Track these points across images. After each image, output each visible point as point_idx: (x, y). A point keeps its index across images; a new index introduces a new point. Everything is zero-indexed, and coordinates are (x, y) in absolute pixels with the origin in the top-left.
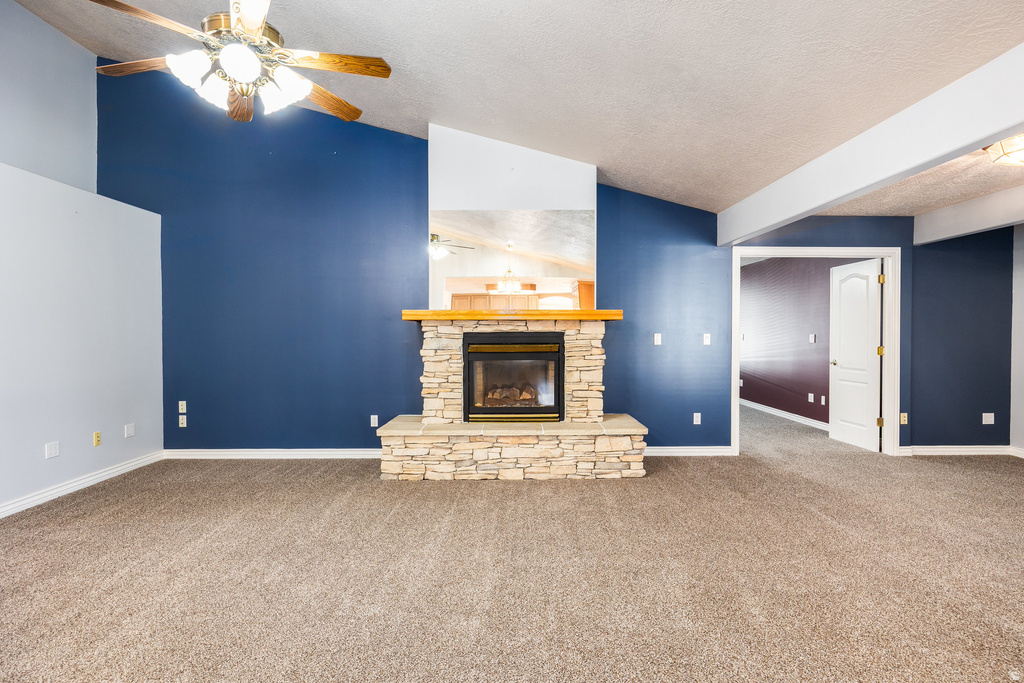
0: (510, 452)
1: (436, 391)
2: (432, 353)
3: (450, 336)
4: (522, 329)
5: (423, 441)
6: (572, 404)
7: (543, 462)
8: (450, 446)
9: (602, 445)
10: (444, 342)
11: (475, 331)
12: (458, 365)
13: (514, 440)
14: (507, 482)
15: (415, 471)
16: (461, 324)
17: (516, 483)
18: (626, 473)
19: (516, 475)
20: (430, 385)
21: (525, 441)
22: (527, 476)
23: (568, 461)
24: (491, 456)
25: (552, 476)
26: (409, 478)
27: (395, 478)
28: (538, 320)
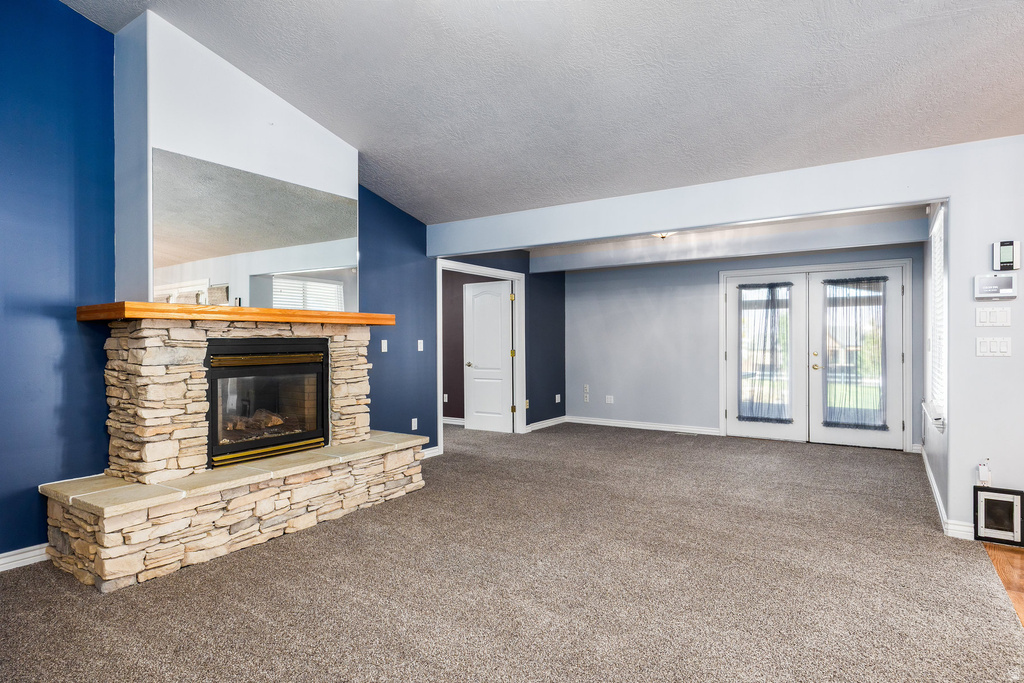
0: (302, 494)
1: (168, 429)
2: (162, 370)
3: (188, 345)
4: (287, 334)
5: (181, 508)
6: (340, 423)
7: (337, 497)
8: (223, 505)
9: (392, 462)
10: (181, 353)
11: (226, 336)
12: (200, 387)
13: (307, 476)
14: (299, 534)
15: (169, 560)
16: (207, 326)
17: (310, 531)
18: (410, 487)
19: (307, 522)
20: (158, 422)
21: (319, 475)
22: (321, 518)
23: (361, 489)
24: (280, 504)
25: (346, 511)
26: (159, 573)
27: (132, 581)
28: (304, 324)
